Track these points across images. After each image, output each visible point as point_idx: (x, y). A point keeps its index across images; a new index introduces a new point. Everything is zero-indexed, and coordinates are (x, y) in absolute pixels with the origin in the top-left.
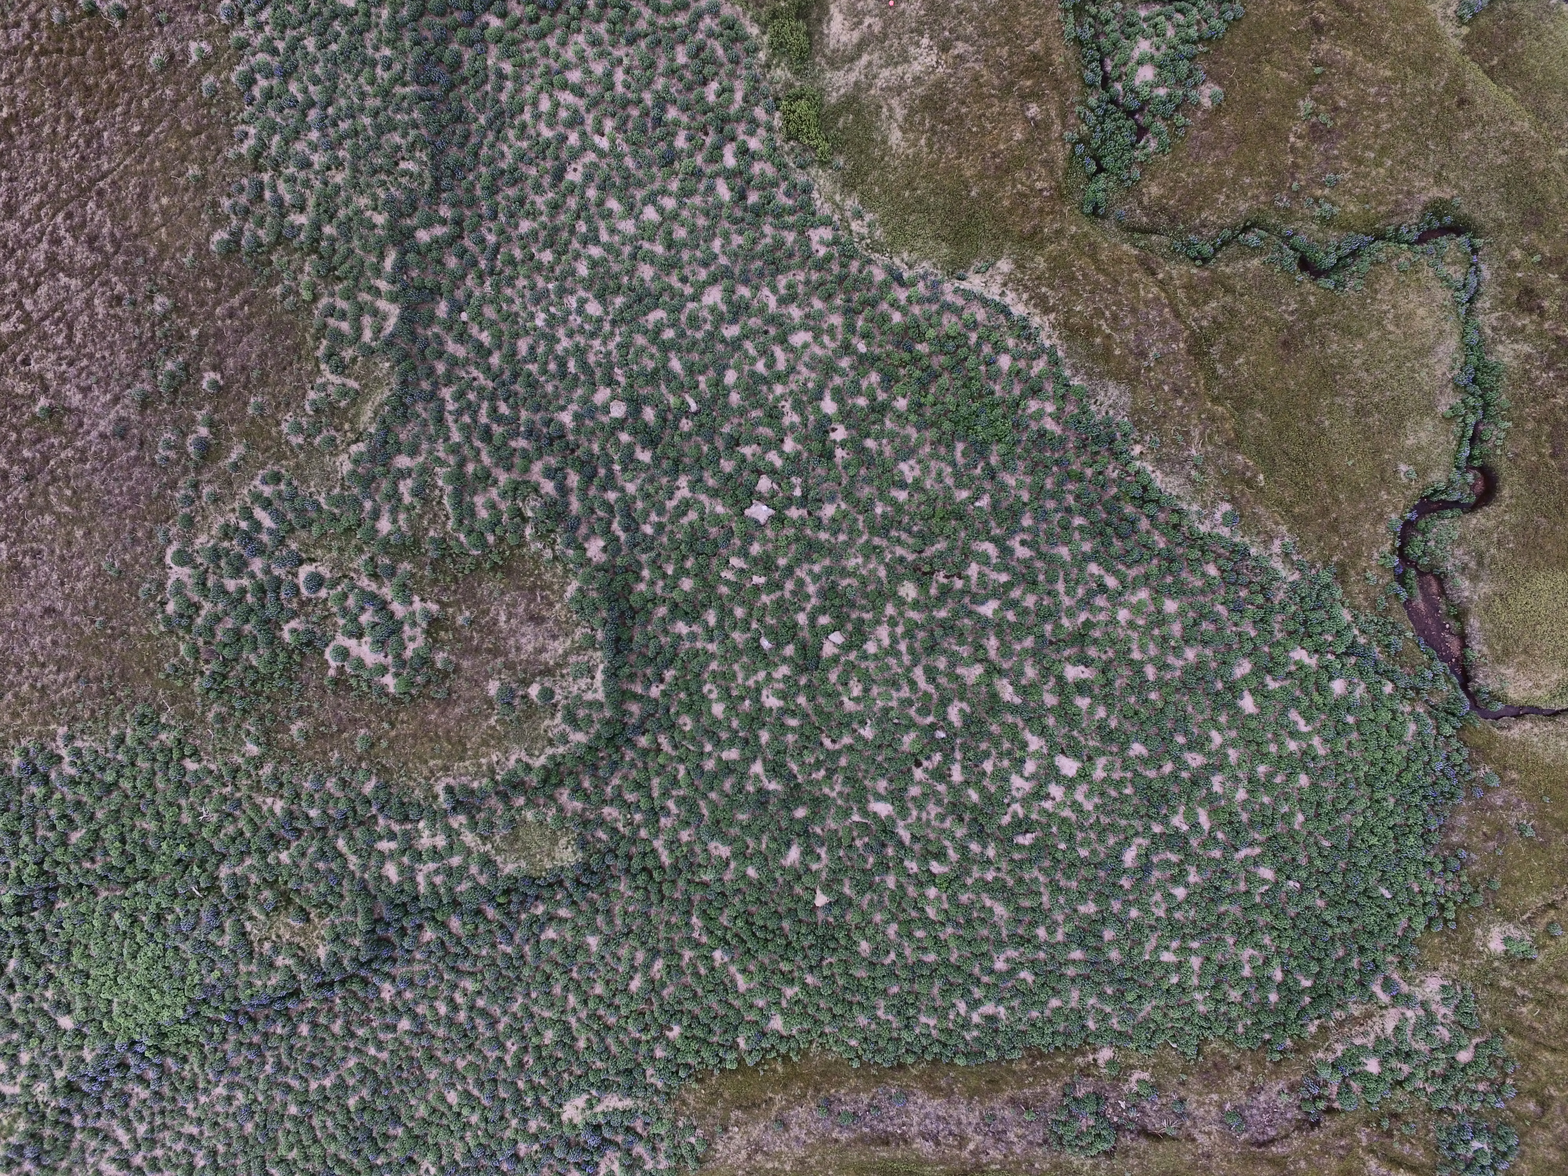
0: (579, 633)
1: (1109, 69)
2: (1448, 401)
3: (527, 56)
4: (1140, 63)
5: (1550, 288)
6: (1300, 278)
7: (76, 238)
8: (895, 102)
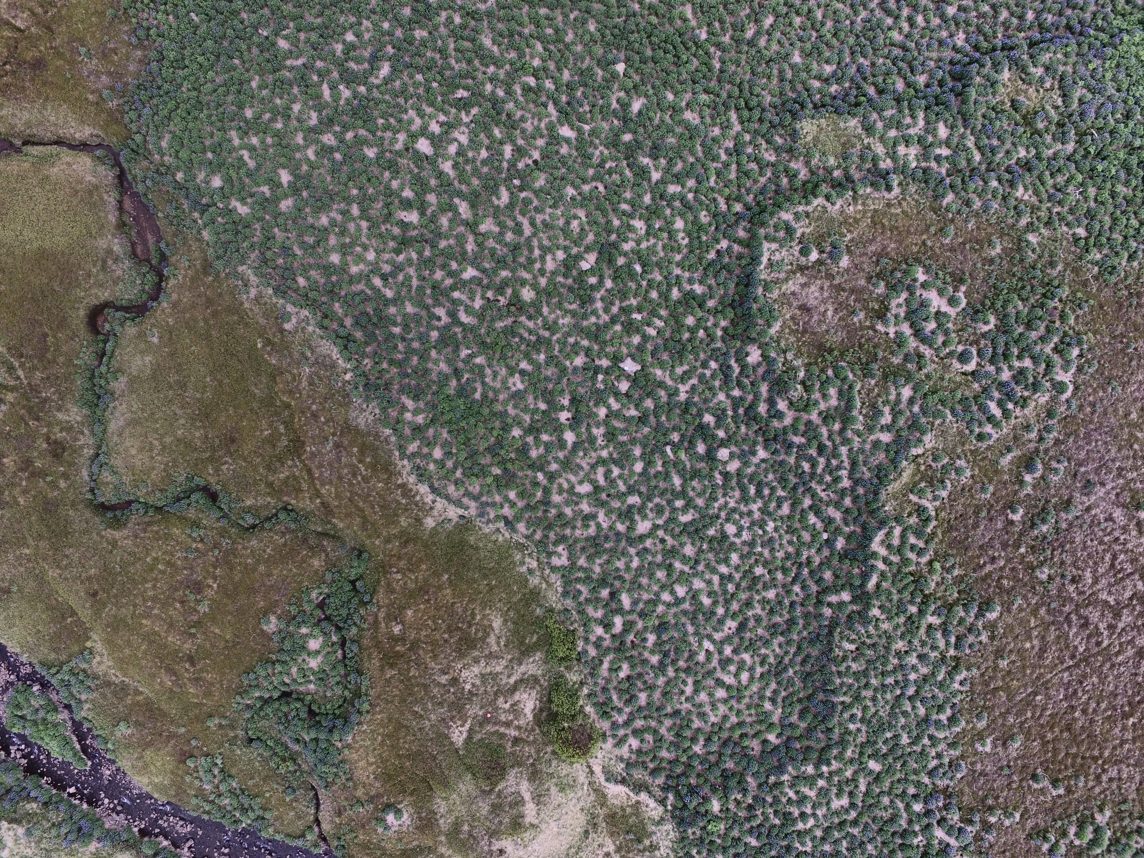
0: (775, 294)
1: (340, 652)
2: (120, 384)
3: (753, 711)
4: (318, 652)
5: (41, 455)
6: (219, 487)
8: (495, 648)
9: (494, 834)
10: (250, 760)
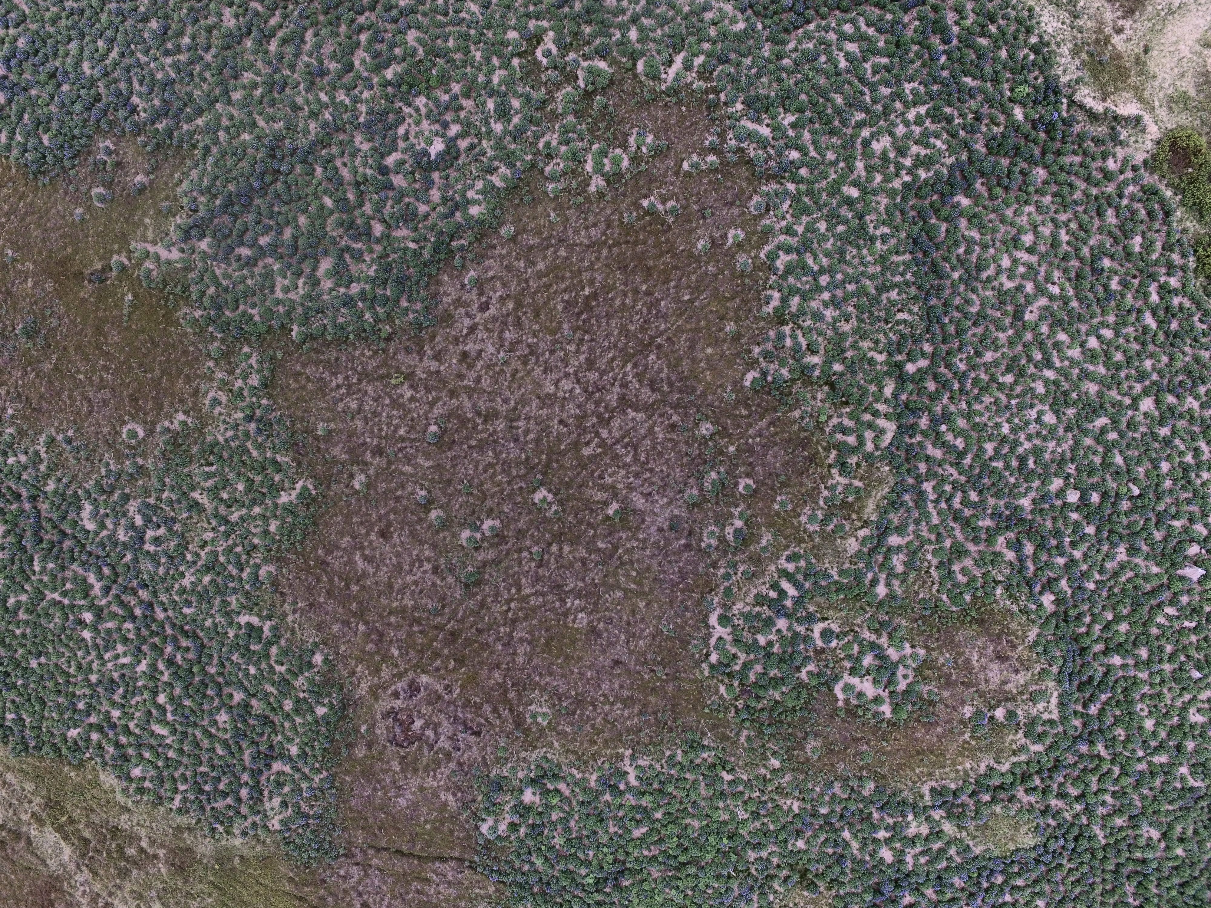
0: (1038, 668)
3: (991, 226)
7: (640, 382)
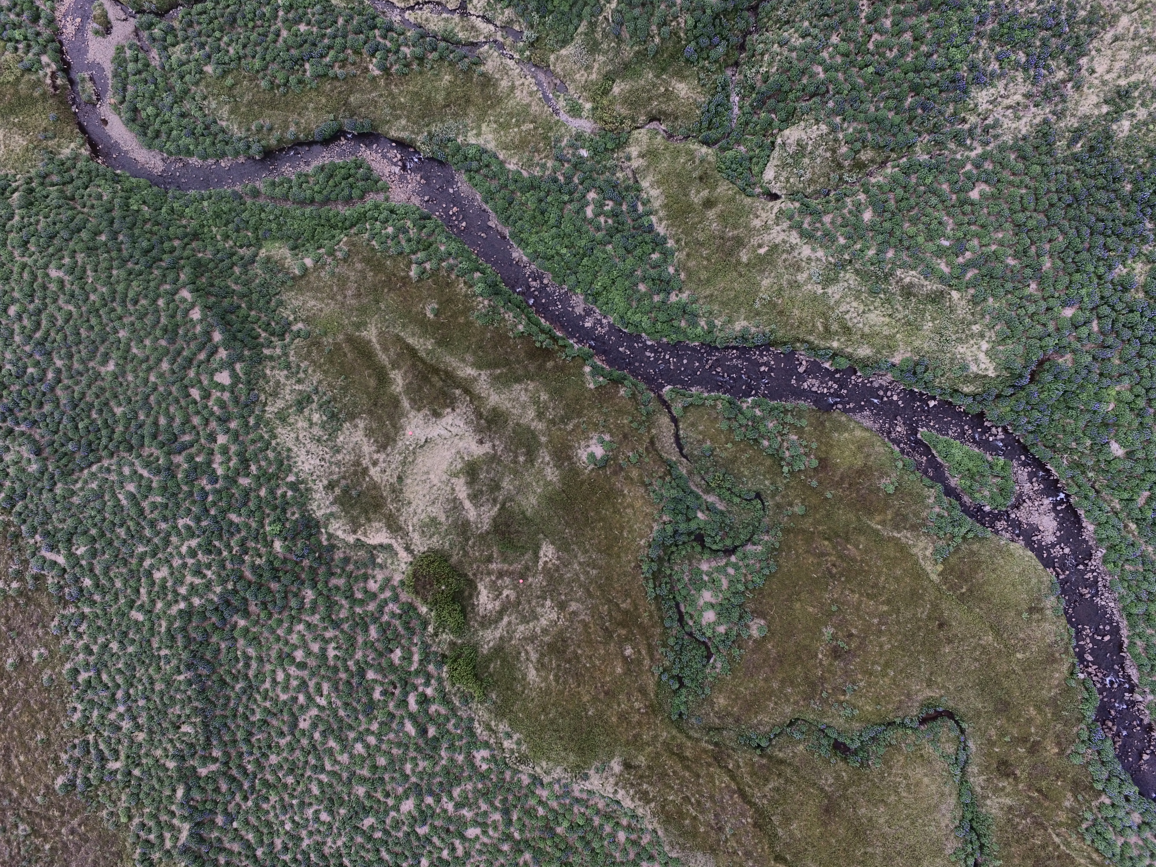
2: (951, 846)
4: (705, 608)
5: (1021, 759)
6: (833, 759)
8: (529, 648)
9: (493, 459)
10: (754, 476)
